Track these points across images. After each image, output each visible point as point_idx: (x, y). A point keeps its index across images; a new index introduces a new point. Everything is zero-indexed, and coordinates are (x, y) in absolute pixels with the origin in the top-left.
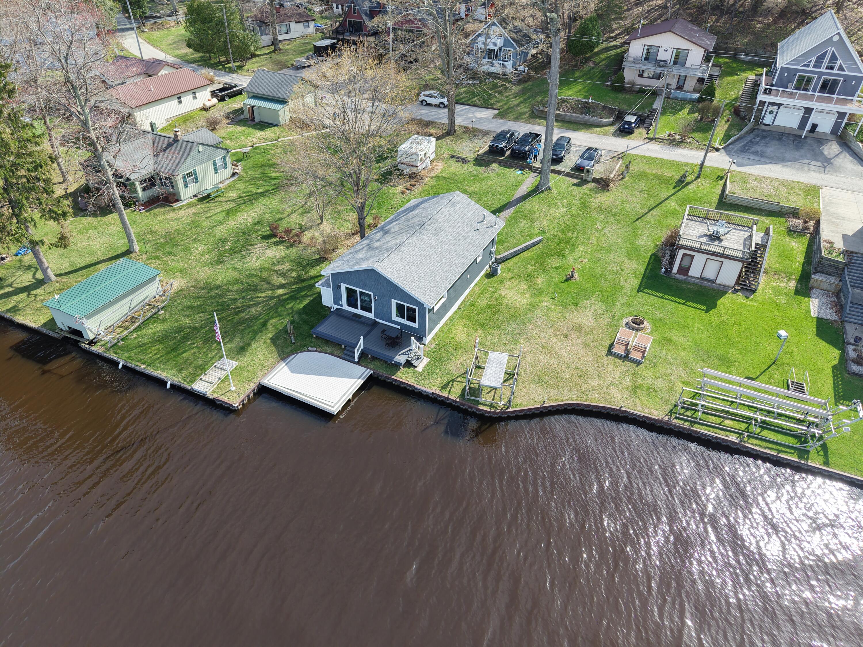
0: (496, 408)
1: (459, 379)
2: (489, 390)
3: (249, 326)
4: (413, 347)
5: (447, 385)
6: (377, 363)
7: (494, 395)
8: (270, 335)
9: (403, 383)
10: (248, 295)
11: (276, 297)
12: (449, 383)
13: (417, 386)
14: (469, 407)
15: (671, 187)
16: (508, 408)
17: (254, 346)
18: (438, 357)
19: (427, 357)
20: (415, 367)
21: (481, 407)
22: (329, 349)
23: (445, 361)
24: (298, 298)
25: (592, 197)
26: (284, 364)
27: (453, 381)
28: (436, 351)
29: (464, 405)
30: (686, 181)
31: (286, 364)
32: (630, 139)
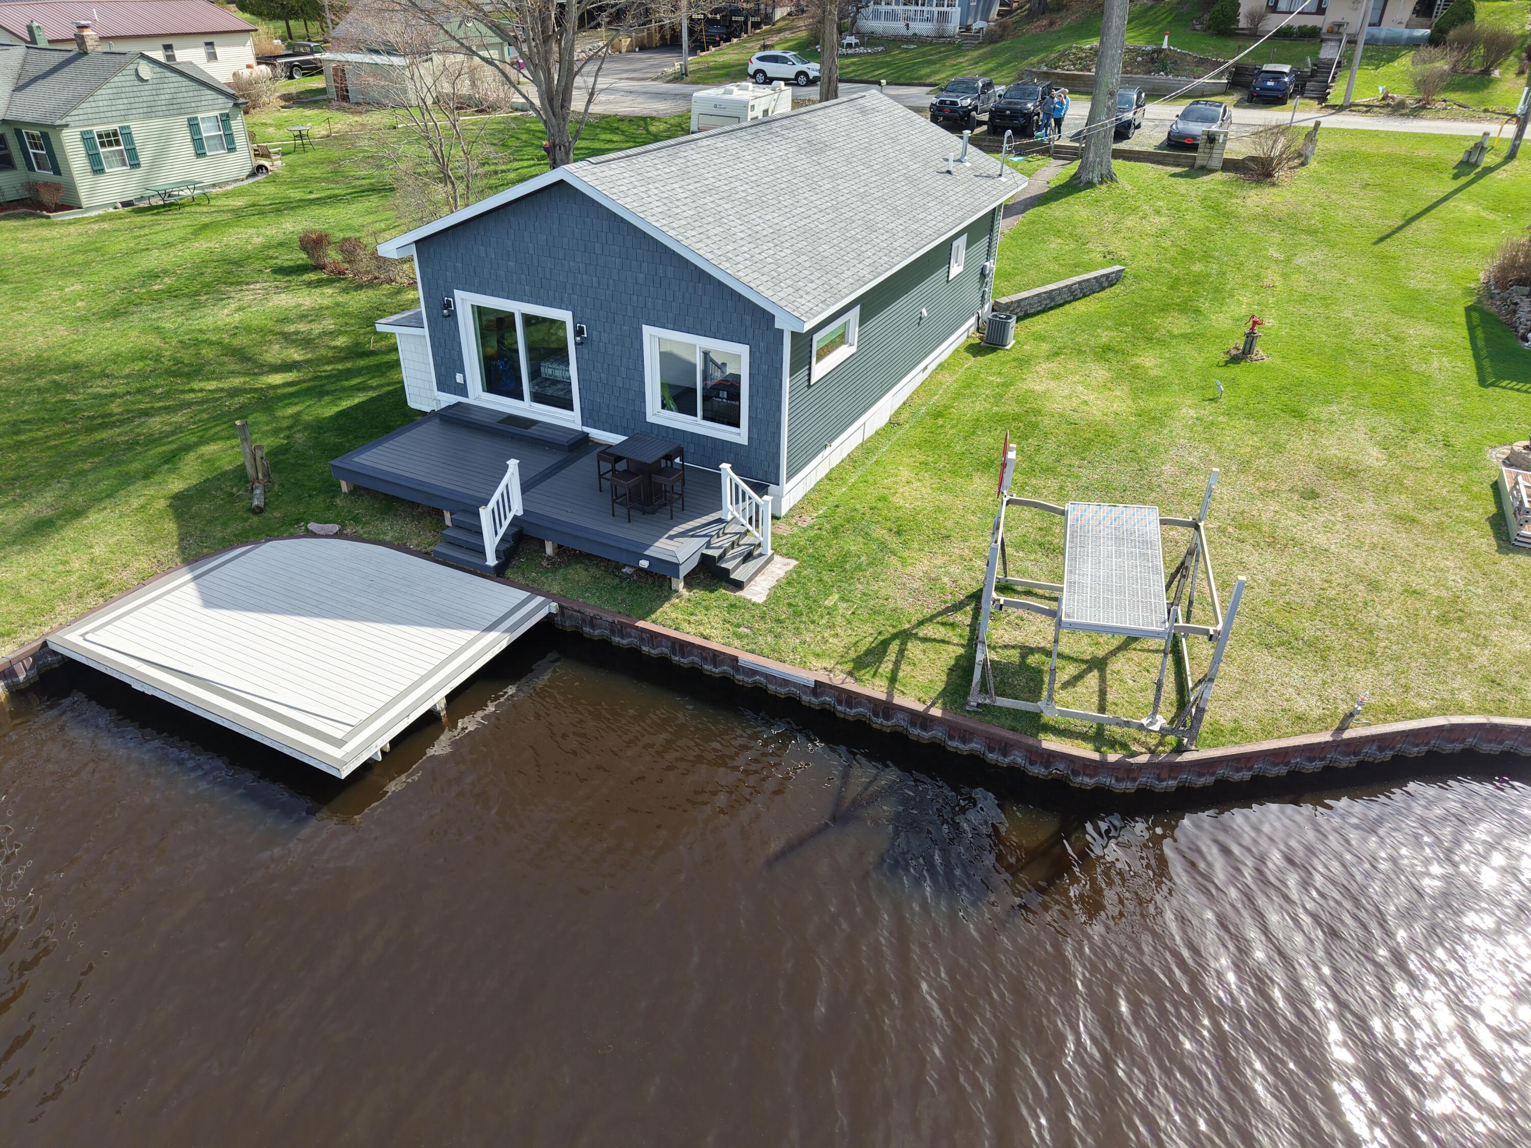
0: (1124, 746)
1: (929, 630)
2: (1071, 670)
3: (109, 463)
4: (729, 510)
5: (876, 654)
6: (580, 574)
7: (1103, 693)
8: (177, 485)
9: (682, 647)
10: (157, 386)
11: (256, 390)
12: (885, 644)
13: (746, 659)
14: (994, 743)
15: (1447, 177)
16: (1180, 749)
17: (94, 517)
18: (830, 555)
19: (788, 556)
20: (739, 585)
21: (1051, 743)
22: (390, 529)
23: (859, 568)
24: (328, 393)
25: (1232, 196)
26: (188, 577)
27: (905, 636)
28: (819, 537)
29: (965, 735)
30: (1483, 165)
31: (196, 578)
32: (1283, 110)
